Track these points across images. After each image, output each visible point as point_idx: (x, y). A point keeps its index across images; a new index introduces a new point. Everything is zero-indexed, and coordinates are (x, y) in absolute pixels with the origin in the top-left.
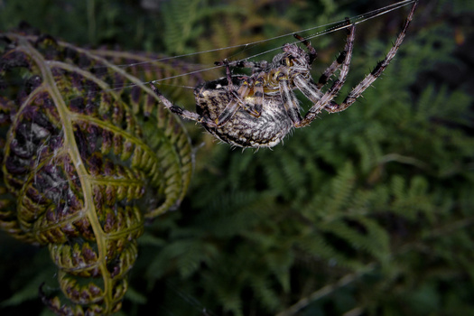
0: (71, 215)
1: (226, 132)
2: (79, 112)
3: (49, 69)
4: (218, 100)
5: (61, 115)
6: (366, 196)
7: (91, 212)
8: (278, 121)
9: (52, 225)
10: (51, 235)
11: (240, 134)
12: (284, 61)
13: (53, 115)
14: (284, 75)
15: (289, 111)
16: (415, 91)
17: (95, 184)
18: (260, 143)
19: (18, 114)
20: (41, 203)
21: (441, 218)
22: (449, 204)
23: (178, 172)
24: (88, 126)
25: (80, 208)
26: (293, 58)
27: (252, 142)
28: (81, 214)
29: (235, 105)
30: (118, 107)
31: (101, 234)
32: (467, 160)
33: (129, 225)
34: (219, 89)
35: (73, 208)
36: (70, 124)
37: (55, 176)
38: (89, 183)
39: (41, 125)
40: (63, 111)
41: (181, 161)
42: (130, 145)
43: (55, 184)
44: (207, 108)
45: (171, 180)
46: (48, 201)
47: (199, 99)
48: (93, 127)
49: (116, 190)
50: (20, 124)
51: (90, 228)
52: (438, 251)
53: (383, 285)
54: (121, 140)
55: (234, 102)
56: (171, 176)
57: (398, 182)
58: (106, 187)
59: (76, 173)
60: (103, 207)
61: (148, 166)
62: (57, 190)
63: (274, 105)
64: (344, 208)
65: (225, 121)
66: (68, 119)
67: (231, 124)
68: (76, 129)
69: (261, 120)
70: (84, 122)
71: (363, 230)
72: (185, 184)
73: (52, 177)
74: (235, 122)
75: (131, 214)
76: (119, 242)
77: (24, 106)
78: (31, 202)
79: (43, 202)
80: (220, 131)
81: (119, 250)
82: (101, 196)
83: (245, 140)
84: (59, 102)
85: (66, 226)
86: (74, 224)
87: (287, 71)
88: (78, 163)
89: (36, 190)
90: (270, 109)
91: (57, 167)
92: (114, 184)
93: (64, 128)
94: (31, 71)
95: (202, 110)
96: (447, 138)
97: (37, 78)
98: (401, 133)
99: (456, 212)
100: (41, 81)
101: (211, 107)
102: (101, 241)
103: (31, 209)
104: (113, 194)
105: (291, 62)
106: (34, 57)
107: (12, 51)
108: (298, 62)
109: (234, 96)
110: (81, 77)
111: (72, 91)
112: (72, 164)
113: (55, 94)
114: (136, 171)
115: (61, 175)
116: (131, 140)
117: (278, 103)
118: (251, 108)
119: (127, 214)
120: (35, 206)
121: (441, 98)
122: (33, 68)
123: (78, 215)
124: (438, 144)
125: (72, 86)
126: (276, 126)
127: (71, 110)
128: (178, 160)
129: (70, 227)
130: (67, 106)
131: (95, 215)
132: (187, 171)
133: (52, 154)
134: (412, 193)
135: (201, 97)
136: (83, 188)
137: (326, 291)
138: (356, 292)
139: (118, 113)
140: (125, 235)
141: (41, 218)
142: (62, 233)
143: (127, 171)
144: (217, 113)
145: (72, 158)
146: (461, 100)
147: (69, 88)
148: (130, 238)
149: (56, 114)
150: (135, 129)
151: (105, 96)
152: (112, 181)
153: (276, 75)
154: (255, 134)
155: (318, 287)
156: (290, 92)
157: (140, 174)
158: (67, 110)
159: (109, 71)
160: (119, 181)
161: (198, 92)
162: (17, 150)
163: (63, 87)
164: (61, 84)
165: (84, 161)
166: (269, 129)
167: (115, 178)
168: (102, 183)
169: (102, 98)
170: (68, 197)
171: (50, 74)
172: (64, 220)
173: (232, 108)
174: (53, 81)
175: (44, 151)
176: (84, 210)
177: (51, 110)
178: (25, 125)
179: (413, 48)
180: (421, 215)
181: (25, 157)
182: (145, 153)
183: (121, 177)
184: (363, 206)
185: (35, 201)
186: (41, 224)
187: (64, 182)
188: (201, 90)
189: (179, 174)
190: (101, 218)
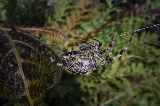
0: (21, 94)
1: (72, 70)
2: (24, 59)
3: (14, 43)
4: (69, 60)
5: (18, 60)
6: (123, 70)
7: (28, 93)
8: (89, 67)
9: (15, 97)
10: (14, 100)
11: (76, 71)
12: (91, 47)
13: (15, 60)
14: (90, 53)
15: (93, 65)
16: (139, 33)
17: (29, 83)
18: (83, 74)
19: (3, 59)
20: (11, 89)
21: (148, 77)
22: (151, 71)
23: (57, 73)
24: (27, 63)
25: (24, 92)
26: (94, 47)
27: (81, 73)
28: (24, 94)
29: (74, 62)
30: (37, 55)
31: (31, 100)
32: (157, 57)
33: (40, 96)
34: (69, 56)
35: (22, 92)
36: (21, 63)
37: (16, 81)
38: (27, 83)
39: (11, 63)
40: (18, 58)
41: (58, 70)
42: (41, 68)
43: (16, 84)
44: (65, 62)
45: (55, 76)
46: (14, 88)
47: (63, 59)
48: (29, 63)
49: (36, 85)
50: (4, 63)
51: (27, 98)
52: (147, 87)
53: (129, 99)
54: (38, 66)
55: (74, 61)
56: (55, 75)
57: (134, 65)
58: (33, 84)
59: (22, 80)
60: (32, 91)
61: (47, 74)
62: (16, 85)
63: (88, 61)
64: (115, 74)
65: (71, 67)
66: (20, 61)
67: (73, 68)
68: (22, 65)
69: (83, 67)
70: (26, 62)
71: (122, 81)
72: (60, 77)
73: (15, 82)
74: (75, 67)
75: (41, 92)
76: (37, 102)
77: (5, 57)
78: (8, 89)
79: (12, 89)
80: (70, 70)
81: (37, 104)
82: (31, 88)
83: (78, 73)
84: (17, 56)
85: (19, 98)
86: (22, 97)
87: (92, 51)
88: (23, 77)
89: (9, 86)
90: (86, 63)
91: (16, 78)
92: (35, 83)
93: (19, 65)
94: (8, 43)
95: (64, 63)
96: (150, 49)
97: (10, 47)
98: (135, 47)
99: (153, 74)
100: (11, 48)
101: (67, 62)
102: (31, 102)
103: (8, 91)
104: (35, 86)
105: (93, 48)
106: (9, 39)
107: (2, 36)
108: (95, 48)
109: (74, 60)
110: (25, 45)
111: (21, 51)
112: (21, 77)
113: (16, 52)
114: (43, 77)
115: (18, 81)
116: (41, 66)
117: (89, 61)
118: (80, 64)
119: (40, 92)
120: (9, 90)
121: (148, 36)
122: (9, 42)
123: (23, 94)
124: (147, 51)
125: (21, 49)
126: (88, 69)
127: (21, 58)
128: (57, 69)
129: (21, 98)
130: (20, 57)
131: (29, 94)
132: (61, 73)
133: (15, 74)
134: (138, 68)
135: (64, 58)
136: (25, 85)
137: (109, 101)
138: (120, 101)
139: (37, 57)
140: (39, 99)
141: (11, 94)
142: (18, 100)
143: (40, 77)
144: (69, 65)
145: (21, 75)
146: (155, 36)
147: (20, 49)
148: (41, 100)
149: (16, 60)
150: (43, 61)
151: (33, 51)
152: (35, 82)
153: (88, 52)
154: (81, 71)
155: (107, 100)
156: (92, 58)
157: (44, 78)
158: (20, 59)
159: (34, 40)
160: (37, 82)
161: (63, 56)
162: (3, 71)
163: (19, 50)
164: (18, 49)
165: (25, 76)
166: (86, 70)
167: (36, 81)
168: (31, 83)
169: (32, 52)
170: (20, 88)
171: (14, 45)
172: (19, 96)
173: (73, 63)
174: (15, 48)
175: (12, 73)
176: (25, 92)
177: (14, 58)
178: (6, 63)
179: (139, 20)
180: (141, 76)
181: (6, 74)
182: (46, 70)
183: (38, 80)
184: (122, 73)
185: (9, 88)
186: (11, 97)
187: (19, 83)
188: (64, 56)
189: (58, 74)
190: (31, 95)
